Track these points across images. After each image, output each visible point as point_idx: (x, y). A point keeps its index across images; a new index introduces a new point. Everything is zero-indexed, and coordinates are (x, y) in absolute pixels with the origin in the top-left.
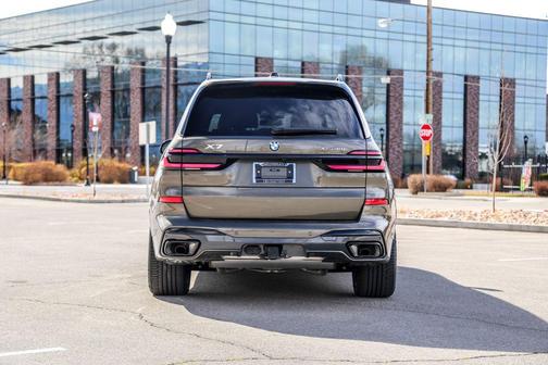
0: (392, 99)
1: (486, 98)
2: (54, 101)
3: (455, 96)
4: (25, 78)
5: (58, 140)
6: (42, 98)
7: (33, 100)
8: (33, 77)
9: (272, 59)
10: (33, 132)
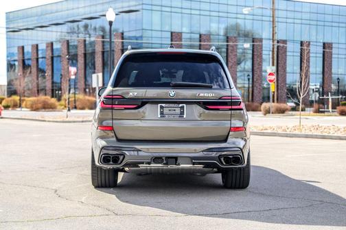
0: (255, 57)
1: (314, 55)
2: (50, 60)
3: (295, 54)
4: (33, 46)
5: (53, 83)
6: (42, 58)
7: (37, 59)
8: (37, 45)
9: (181, 33)
10: (38, 79)
